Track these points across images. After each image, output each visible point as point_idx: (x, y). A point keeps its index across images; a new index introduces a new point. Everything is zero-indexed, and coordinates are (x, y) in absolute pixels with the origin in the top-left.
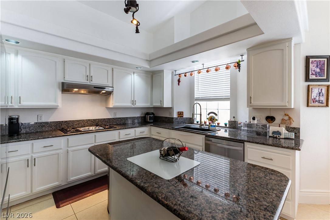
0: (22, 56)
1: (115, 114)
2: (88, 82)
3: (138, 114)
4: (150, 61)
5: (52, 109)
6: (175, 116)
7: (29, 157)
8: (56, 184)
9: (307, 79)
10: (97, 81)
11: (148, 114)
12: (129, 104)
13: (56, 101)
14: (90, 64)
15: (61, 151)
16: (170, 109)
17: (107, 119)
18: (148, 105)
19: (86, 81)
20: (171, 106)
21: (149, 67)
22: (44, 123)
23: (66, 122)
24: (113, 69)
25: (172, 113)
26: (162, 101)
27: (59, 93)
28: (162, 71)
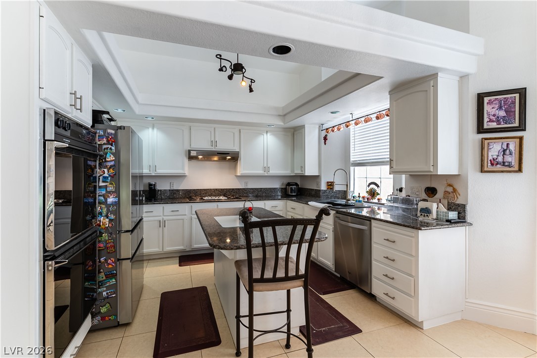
0: (158, 129)
1: (246, 183)
2: (213, 147)
3: (277, 185)
4: (284, 116)
5: (181, 177)
6: (323, 187)
7: (160, 218)
8: (181, 247)
9: (480, 129)
10: (222, 147)
11: (289, 184)
12: (260, 172)
13: (183, 169)
14: (215, 128)
15: (185, 217)
16: (316, 178)
17: (236, 189)
18: (287, 172)
19: (211, 147)
20: (317, 174)
21: (282, 124)
22: (175, 190)
23: (194, 190)
24: (240, 130)
25: (319, 184)
26: (303, 167)
27: (186, 160)
28: (303, 127)
